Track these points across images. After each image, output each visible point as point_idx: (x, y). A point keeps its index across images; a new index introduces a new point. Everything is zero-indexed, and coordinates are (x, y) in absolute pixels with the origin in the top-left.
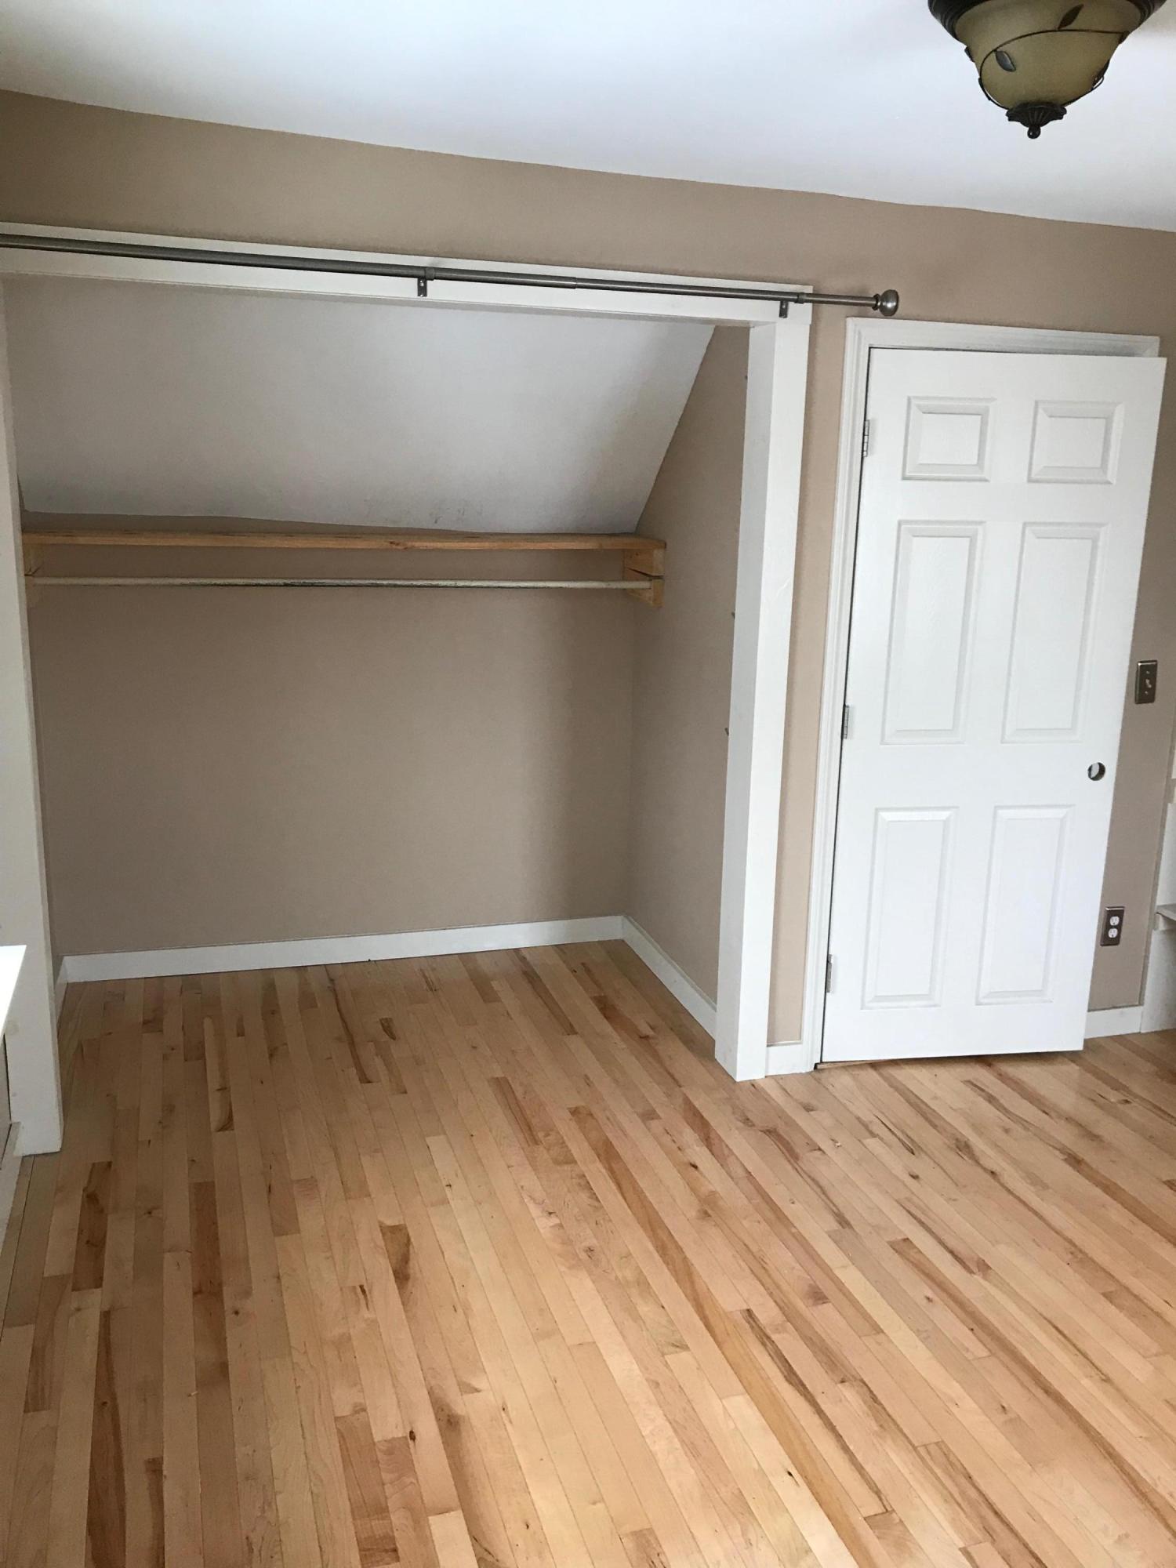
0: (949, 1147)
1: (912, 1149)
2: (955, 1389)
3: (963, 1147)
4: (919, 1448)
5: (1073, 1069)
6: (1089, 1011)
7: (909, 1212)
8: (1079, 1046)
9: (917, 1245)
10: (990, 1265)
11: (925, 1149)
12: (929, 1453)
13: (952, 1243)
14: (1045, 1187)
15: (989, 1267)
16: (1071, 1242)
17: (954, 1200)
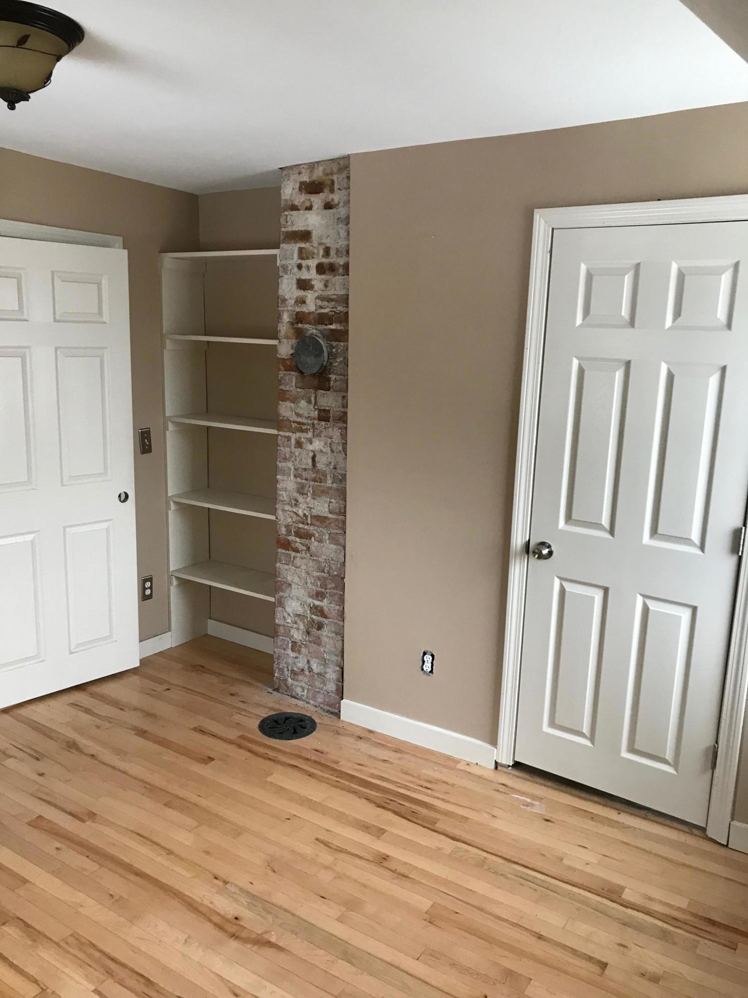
0: (62, 748)
1: (37, 757)
2: (80, 897)
3: (72, 746)
4: (60, 943)
5: (135, 679)
6: (140, 642)
7: (40, 799)
8: (137, 664)
9: (46, 818)
10: (95, 812)
11: (46, 754)
12: (67, 943)
13: (70, 807)
14: (126, 753)
15: (95, 814)
16: (142, 781)
17: (70, 780)
